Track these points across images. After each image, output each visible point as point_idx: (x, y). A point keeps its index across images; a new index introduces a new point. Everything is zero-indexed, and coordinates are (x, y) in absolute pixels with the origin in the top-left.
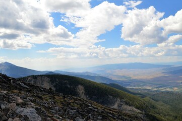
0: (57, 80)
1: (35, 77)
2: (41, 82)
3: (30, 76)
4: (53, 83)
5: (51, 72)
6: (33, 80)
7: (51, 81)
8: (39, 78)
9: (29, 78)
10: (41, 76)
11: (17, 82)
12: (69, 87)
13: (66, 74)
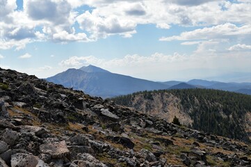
0: (197, 101)
1: (149, 96)
2: (161, 105)
3: (138, 94)
4: (186, 107)
5: (183, 84)
6: (146, 101)
7: (182, 103)
8: (157, 98)
9: (137, 98)
10: (162, 92)
11: (96, 106)
12: (224, 116)
13: (216, 88)
